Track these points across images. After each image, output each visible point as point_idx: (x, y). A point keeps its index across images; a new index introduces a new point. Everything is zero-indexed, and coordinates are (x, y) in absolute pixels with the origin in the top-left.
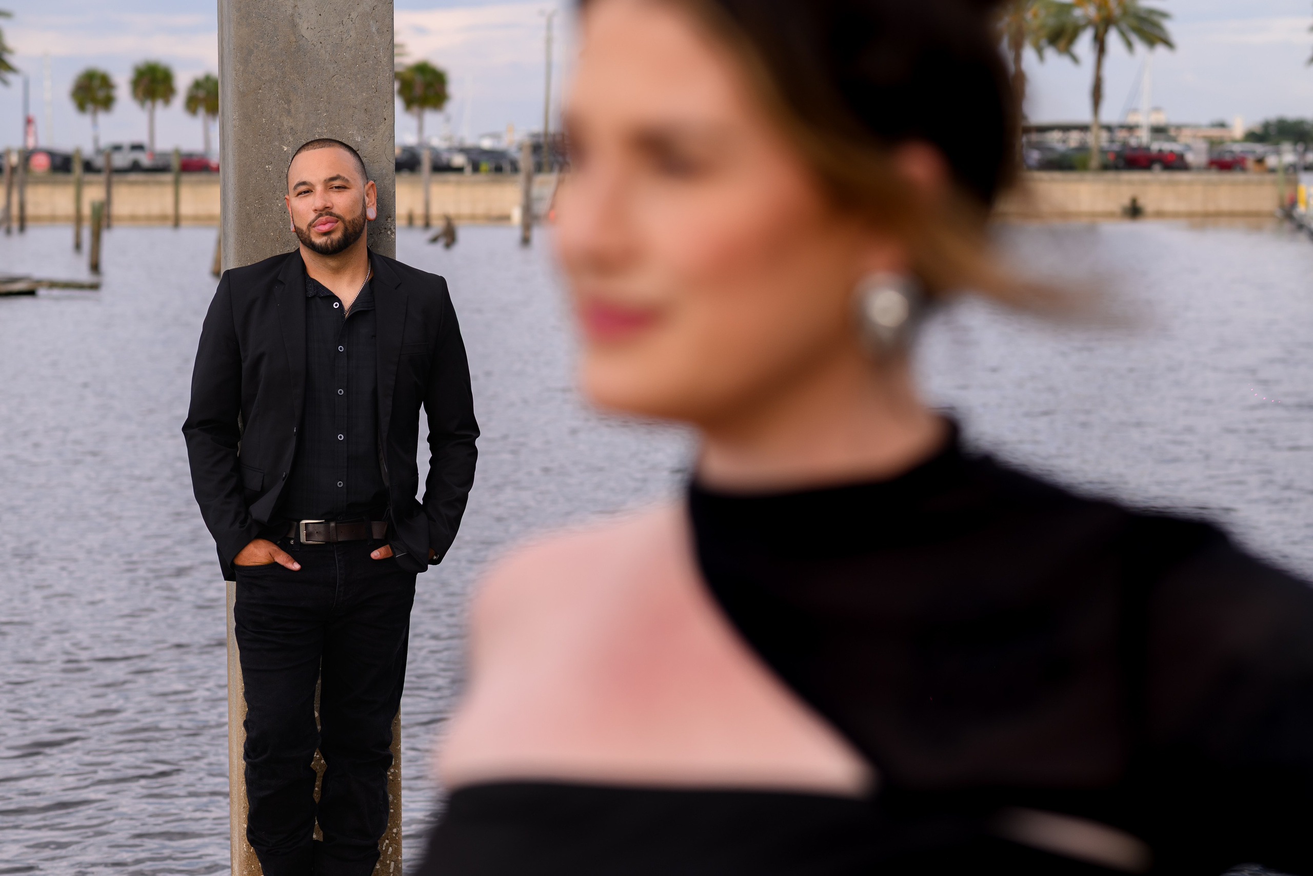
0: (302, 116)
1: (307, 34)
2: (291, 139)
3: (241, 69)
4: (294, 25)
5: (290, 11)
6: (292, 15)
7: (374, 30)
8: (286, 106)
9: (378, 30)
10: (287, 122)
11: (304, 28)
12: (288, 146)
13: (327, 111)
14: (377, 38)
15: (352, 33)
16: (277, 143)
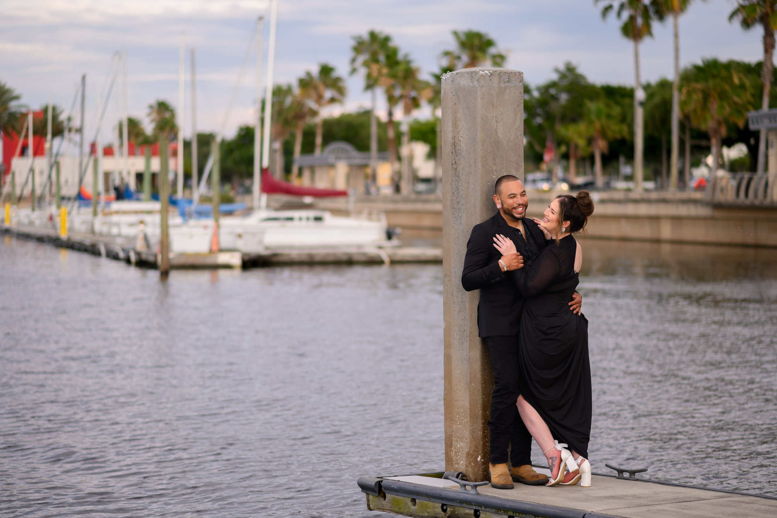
0: (499, 165)
1: (500, 135)
2: (495, 173)
3: (482, 148)
4: (496, 133)
5: (495, 128)
6: (496, 129)
7: (519, 134)
8: (494, 162)
9: (520, 135)
10: (495, 168)
11: (499, 133)
12: (495, 176)
13: (506, 164)
14: (520, 137)
15: (513, 136)
16: (491, 175)
